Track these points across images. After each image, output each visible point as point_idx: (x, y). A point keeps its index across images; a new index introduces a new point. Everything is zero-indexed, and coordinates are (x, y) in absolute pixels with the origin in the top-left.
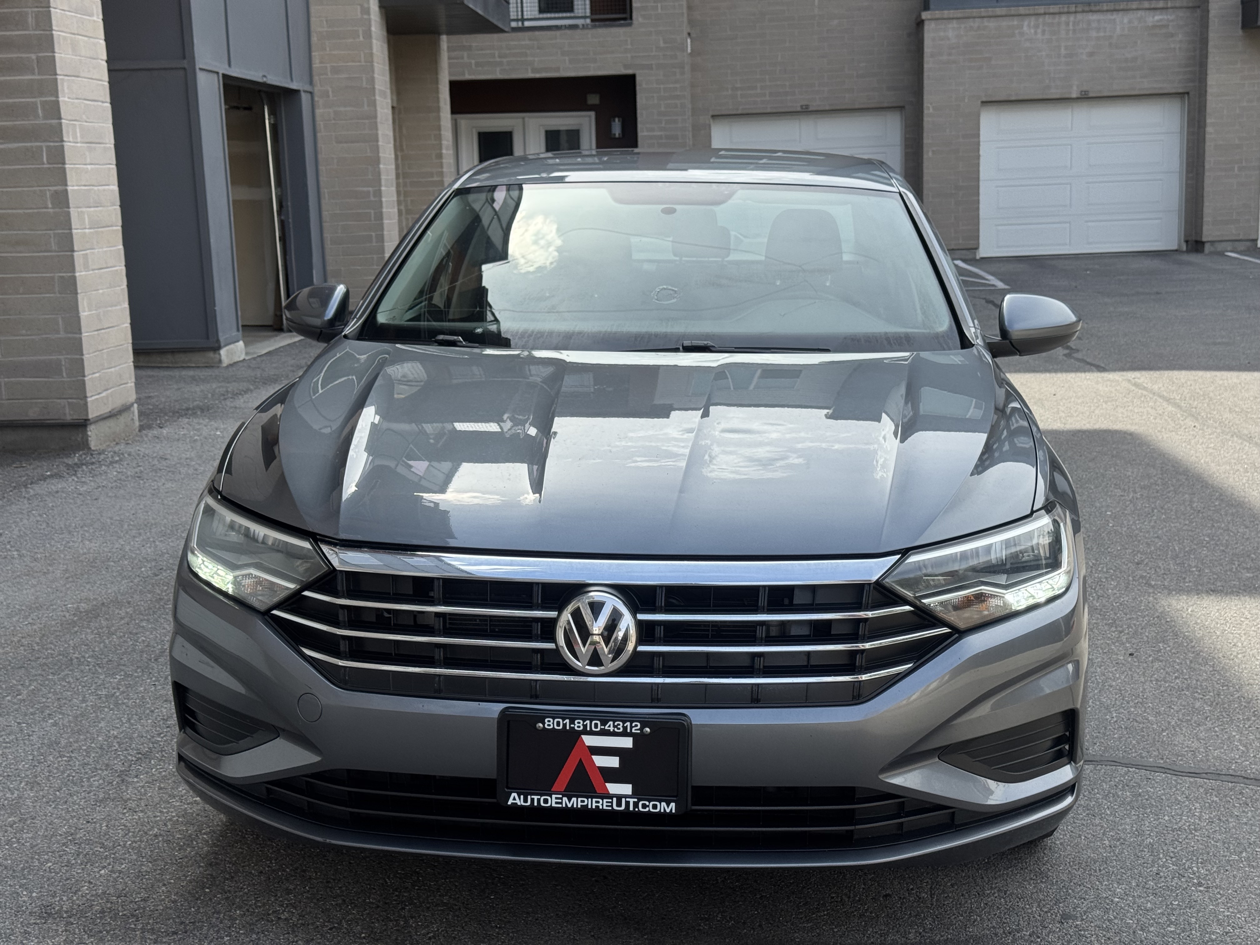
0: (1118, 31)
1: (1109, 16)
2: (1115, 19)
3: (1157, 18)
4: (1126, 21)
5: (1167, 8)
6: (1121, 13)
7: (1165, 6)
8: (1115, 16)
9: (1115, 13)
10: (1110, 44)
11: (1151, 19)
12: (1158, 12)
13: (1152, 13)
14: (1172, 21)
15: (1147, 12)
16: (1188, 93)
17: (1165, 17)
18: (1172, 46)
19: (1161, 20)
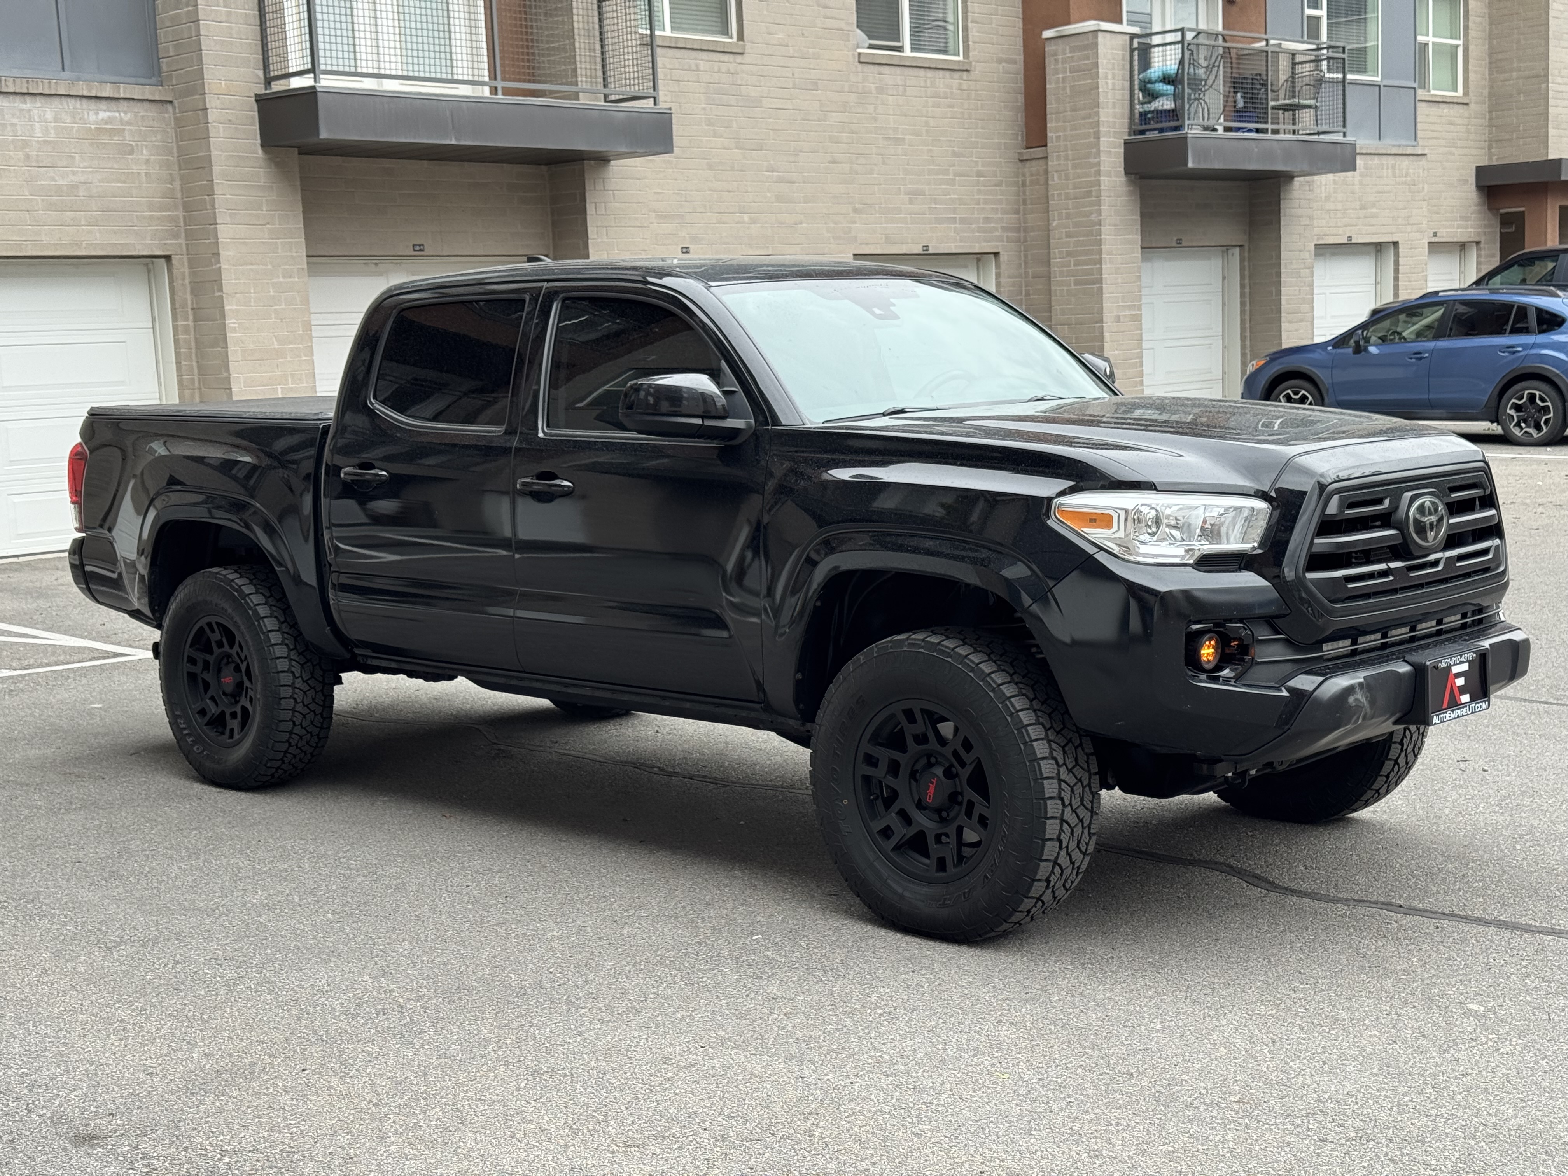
0: (38, 132)
1: (18, 104)
2: (29, 111)
3: (103, 115)
4: (49, 115)
5: (118, 99)
6: (39, 102)
7: (117, 96)
8: (28, 104)
9: (28, 98)
10: (27, 157)
11: (93, 117)
12: (103, 105)
13: (93, 105)
14: (129, 123)
15: (85, 101)
16: (168, 258)
17: (117, 114)
18: (135, 168)
19: (109, 121)
